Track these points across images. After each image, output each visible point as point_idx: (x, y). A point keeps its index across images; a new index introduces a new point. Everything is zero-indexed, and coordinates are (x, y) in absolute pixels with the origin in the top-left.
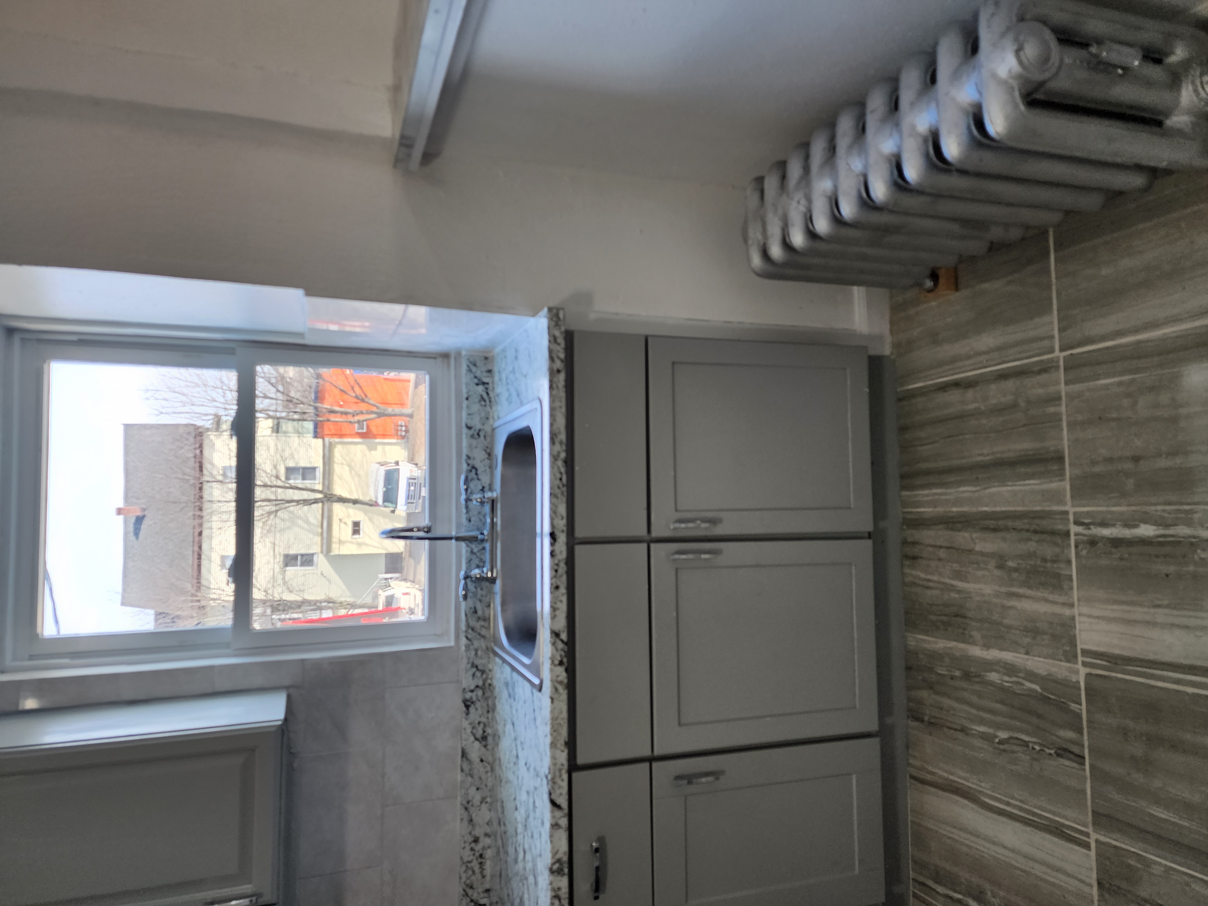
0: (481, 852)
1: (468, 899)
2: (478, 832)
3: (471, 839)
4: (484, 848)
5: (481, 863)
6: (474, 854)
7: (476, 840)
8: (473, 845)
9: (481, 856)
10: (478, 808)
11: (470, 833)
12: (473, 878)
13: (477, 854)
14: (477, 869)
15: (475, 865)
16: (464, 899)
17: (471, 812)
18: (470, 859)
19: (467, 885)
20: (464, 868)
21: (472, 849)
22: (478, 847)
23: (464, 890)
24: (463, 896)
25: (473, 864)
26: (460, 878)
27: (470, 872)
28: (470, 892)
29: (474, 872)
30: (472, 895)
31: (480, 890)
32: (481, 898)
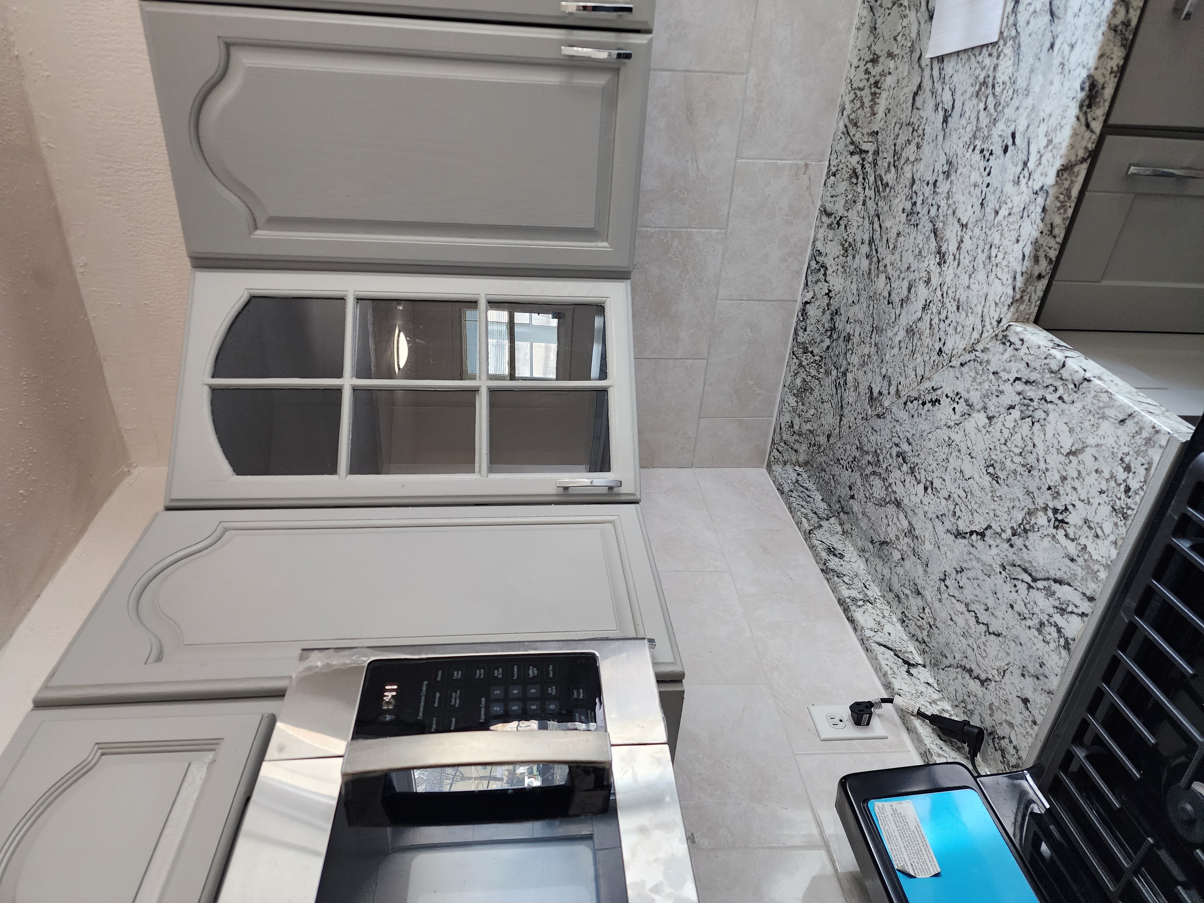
0: (878, 78)
1: (849, 140)
2: (880, 48)
3: (868, 57)
4: (883, 74)
5: (874, 94)
6: (868, 80)
7: (874, 60)
8: (869, 65)
9: (876, 84)
10: (887, 12)
11: (869, 48)
12: (860, 112)
13: (872, 80)
14: (867, 104)
15: (866, 95)
16: (844, 139)
17: (877, 15)
18: (861, 85)
19: (851, 121)
20: (852, 96)
21: (867, 72)
22: (875, 71)
23: (846, 126)
24: (843, 133)
25: (863, 93)
26: (843, 110)
27: (858, 104)
28: (852, 131)
29: (862, 103)
30: (854, 135)
31: (865, 131)
32: (864, 142)
